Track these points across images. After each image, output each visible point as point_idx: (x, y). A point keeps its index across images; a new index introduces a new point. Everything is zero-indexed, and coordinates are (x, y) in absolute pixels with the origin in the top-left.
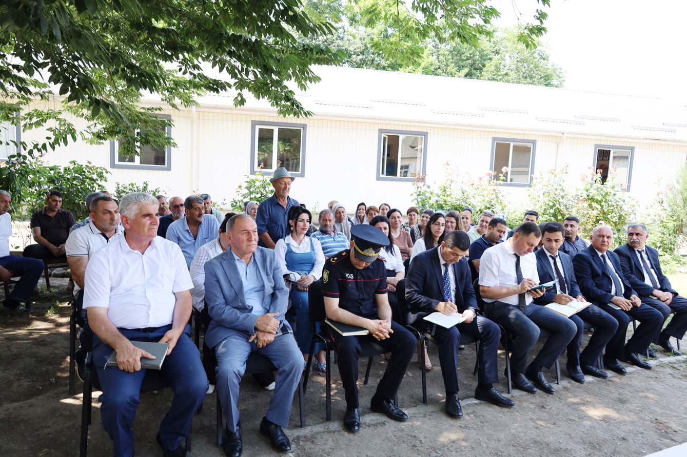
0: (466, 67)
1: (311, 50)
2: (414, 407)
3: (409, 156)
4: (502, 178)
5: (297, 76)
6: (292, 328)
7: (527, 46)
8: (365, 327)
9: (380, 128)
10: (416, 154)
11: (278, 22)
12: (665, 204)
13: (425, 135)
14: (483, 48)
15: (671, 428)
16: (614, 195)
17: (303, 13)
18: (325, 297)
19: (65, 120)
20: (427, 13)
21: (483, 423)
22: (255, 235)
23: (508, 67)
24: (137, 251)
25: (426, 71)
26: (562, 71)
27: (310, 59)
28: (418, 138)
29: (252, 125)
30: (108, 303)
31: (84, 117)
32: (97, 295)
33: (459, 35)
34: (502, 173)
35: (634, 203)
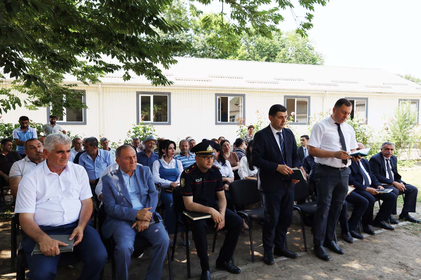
0: (265, 56)
1: (170, 43)
2: (245, 265)
3: (235, 110)
4: (291, 119)
5: (162, 60)
6: (162, 218)
7: (302, 35)
8: (210, 213)
9: (216, 93)
10: (239, 109)
11: (147, 25)
12: (389, 130)
13: (244, 96)
14: (274, 44)
15: (409, 267)
16: (359, 126)
17: (162, 18)
18: (183, 197)
19: (13, 95)
20: (240, 20)
21: (291, 273)
22: (135, 159)
23: (290, 55)
24: (55, 173)
25: (241, 58)
26: (322, 56)
27: (170, 49)
28: (240, 98)
29: (137, 94)
30: (34, 209)
31: (26, 92)
32: (26, 204)
33: (261, 32)
34: (291, 116)
35: (371, 130)
